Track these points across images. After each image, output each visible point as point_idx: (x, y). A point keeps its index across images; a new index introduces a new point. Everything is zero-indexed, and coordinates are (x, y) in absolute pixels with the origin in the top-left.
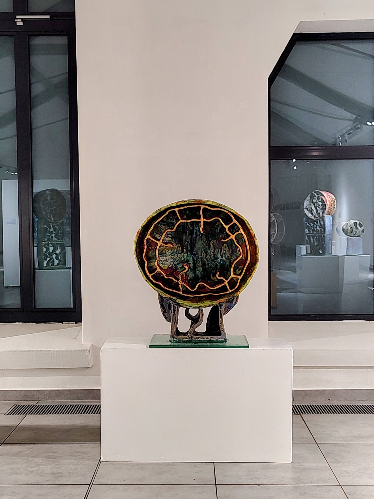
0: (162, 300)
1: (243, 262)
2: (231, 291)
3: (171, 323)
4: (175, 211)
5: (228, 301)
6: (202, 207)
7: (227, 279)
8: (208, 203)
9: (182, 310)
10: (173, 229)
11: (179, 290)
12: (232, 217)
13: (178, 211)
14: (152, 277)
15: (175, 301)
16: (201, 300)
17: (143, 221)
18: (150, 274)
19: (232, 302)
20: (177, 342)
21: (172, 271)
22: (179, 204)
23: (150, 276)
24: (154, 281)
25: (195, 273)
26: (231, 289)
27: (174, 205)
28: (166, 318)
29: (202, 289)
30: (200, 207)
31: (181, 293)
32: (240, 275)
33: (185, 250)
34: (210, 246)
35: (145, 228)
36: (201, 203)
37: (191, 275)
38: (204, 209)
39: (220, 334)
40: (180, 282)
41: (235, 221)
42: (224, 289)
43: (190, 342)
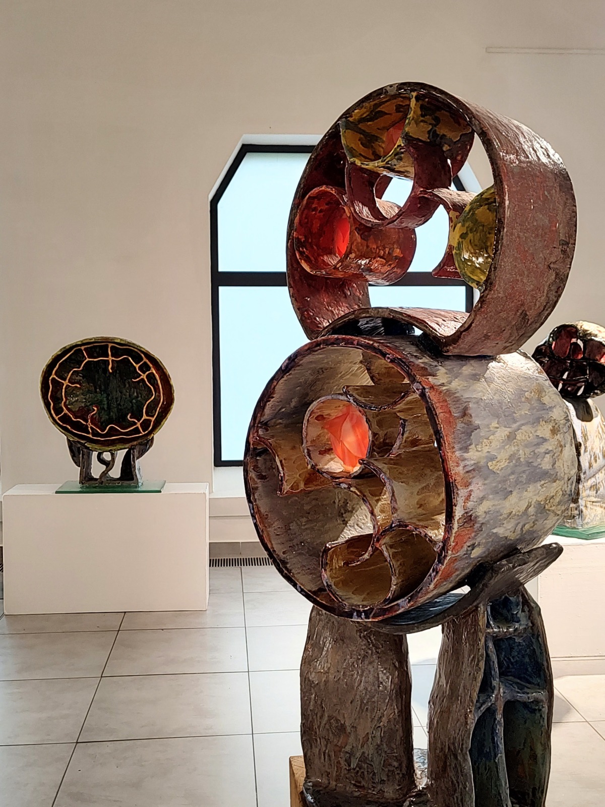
0: (71, 445)
1: (156, 401)
2: (143, 433)
3: (80, 468)
4: (81, 349)
5: (140, 444)
6: (110, 345)
7: (139, 421)
8: (116, 341)
9: (95, 454)
10: (79, 368)
11: (88, 433)
12: (143, 355)
13: (85, 349)
14: (59, 419)
15: (83, 445)
16: (113, 443)
17: (48, 360)
18: (57, 415)
19: (145, 444)
20: (87, 487)
21: (83, 413)
22: (84, 342)
23: (56, 418)
24: (61, 424)
25: (109, 414)
26: (144, 431)
27: (80, 343)
28: (76, 463)
29: (113, 432)
30: (108, 346)
31: (90, 436)
32: (153, 416)
33: (98, 390)
34: (125, 386)
35: (50, 367)
36: (107, 340)
37: (105, 417)
38: (112, 347)
39: (132, 479)
40: (90, 425)
41: (145, 360)
42: (137, 431)
43: (100, 487)
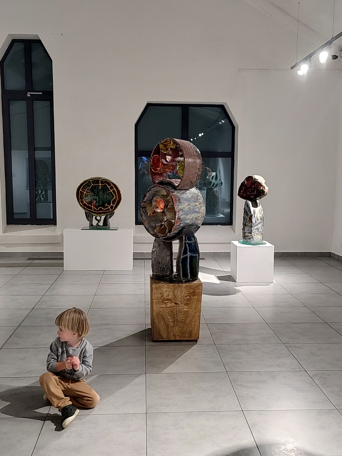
0: (86, 213)
1: (115, 200)
2: (111, 210)
3: (89, 222)
4: (90, 181)
5: (110, 214)
6: (100, 180)
7: (110, 206)
8: (102, 178)
9: (94, 217)
10: (89, 187)
11: (92, 210)
12: (111, 184)
13: (92, 181)
14: (82, 205)
15: (91, 214)
16: (100, 213)
17: (79, 185)
18: (82, 203)
19: (112, 214)
20: (92, 228)
21: (90, 203)
22: (92, 179)
23: (81, 204)
24: (83, 206)
25: (99, 204)
26: (111, 209)
27: (90, 179)
28: (88, 220)
29: (101, 209)
30: (99, 180)
31: (93, 211)
32: (114, 204)
33: (95, 195)
34: (104, 194)
35: (80, 187)
36: (99, 178)
37: (98, 204)
38: (101, 181)
39: (107, 226)
40: (93, 207)
41: (112, 185)
42: (109, 209)
43: (96, 228)
